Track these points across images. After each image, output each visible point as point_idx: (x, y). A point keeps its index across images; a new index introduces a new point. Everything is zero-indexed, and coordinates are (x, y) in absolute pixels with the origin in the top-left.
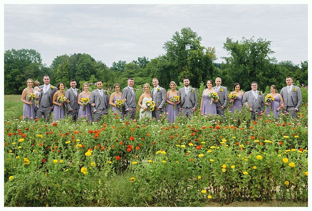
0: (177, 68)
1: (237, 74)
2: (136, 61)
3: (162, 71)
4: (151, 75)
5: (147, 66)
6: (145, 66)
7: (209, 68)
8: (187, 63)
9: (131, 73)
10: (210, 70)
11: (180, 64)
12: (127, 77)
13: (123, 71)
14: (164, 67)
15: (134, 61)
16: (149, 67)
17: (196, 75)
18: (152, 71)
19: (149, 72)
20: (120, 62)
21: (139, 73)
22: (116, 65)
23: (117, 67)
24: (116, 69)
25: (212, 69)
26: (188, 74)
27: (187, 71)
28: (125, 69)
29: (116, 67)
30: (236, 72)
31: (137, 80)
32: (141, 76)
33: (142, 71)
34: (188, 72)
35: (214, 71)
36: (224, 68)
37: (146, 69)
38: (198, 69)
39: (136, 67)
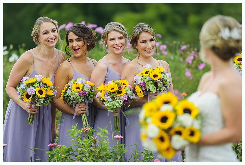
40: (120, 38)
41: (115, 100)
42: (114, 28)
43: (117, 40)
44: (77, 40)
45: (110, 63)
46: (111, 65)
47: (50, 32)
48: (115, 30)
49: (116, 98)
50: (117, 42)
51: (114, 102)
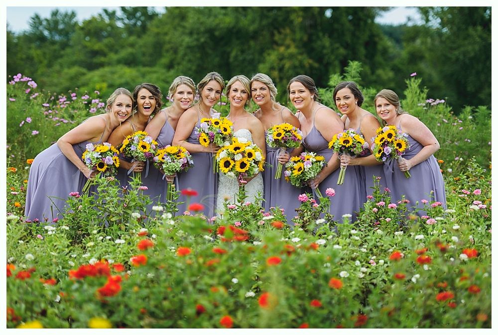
0: (255, 36)
1: (457, 60)
2: (114, 13)
3: (202, 47)
4: (165, 60)
5: (152, 27)
6: (144, 28)
7: (365, 37)
8: (292, 22)
9: (95, 53)
10: (367, 44)
11: (264, 22)
12: (81, 64)
13: (64, 46)
14: (210, 31)
15: (106, 11)
16: (158, 34)
17: (320, 60)
18: (167, 46)
19: (158, 49)
20: (55, 13)
21: (124, 53)
22: (41, 23)
23: (46, 33)
24: (42, 39)
25: (375, 44)
26: (291, 57)
27: (288, 47)
28: (74, 36)
29: (42, 33)
30: (456, 52)
31: (116, 76)
32: (130, 62)
33: (132, 45)
34: (293, 50)
35: (380, 47)
36: (413, 39)
37: (148, 39)
38: (326, 41)
39: (113, 32)
40: (189, 93)
41: (174, 162)
42: (186, 82)
43: (186, 94)
44: (150, 98)
45: (170, 117)
46: (170, 119)
47: (124, 106)
48: (185, 84)
49: (175, 161)
50: (185, 96)
51: (174, 164)
